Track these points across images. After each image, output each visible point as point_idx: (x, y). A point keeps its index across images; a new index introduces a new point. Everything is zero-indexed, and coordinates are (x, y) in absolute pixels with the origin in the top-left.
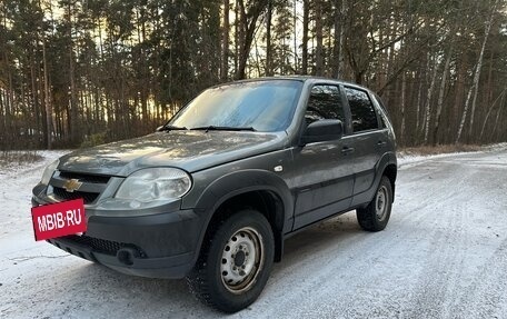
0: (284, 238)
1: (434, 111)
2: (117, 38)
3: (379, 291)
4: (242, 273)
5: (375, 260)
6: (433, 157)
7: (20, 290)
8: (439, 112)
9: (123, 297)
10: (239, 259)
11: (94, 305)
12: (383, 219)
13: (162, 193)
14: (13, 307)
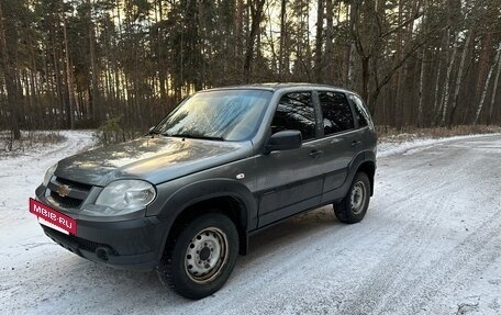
0: (248, 235)
1: (452, 91)
2: (136, 17)
3: (331, 282)
4: (207, 266)
5: (339, 253)
6: (445, 139)
7: (28, 274)
8: (457, 93)
9: (111, 282)
10: (205, 254)
11: (86, 289)
12: (359, 212)
13: (132, 201)
14: (21, 289)
